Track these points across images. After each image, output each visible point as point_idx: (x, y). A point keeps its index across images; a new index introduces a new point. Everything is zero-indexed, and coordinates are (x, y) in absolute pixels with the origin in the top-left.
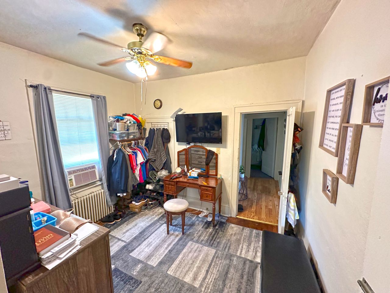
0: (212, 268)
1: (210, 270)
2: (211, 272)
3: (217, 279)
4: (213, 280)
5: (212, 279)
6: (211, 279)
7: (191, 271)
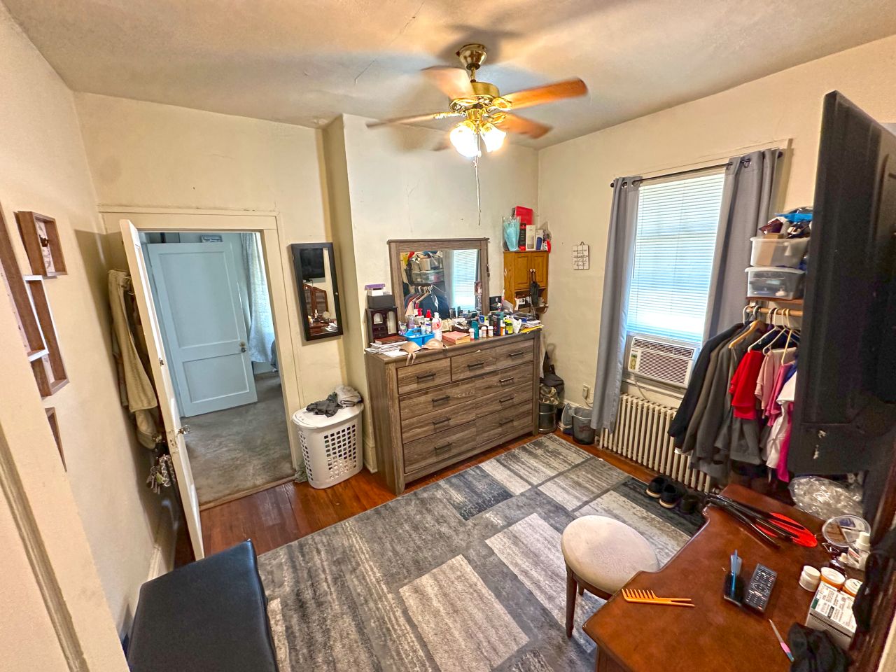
0: (413, 642)
1: (412, 635)
2: (408, 633)
3: (385, 636)
4: (389, 626)
5: (393, 626)
6: (394, 622)
7: (436, 595)
